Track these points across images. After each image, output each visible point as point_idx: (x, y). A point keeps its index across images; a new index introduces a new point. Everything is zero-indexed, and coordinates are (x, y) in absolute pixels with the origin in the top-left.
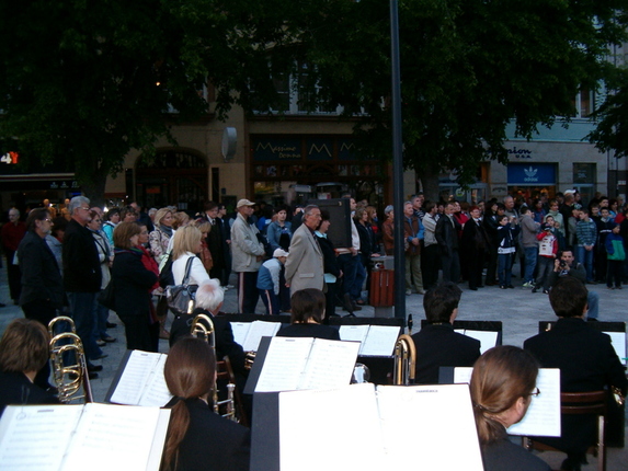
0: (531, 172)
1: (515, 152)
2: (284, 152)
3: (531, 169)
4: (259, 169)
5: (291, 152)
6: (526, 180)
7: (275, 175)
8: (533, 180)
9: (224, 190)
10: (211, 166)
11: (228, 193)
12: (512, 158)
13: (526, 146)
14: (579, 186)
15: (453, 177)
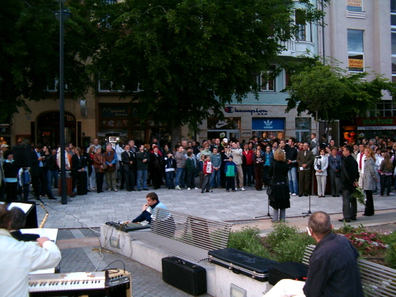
0: (268, 123)
1: (257, 111)
2: (118, 113)
3: (268, 121)
4: (104, 122)
5: (122, 113)
6: (265, 127)
7: (113, 125)
8: (269, 127)
9: (84, 134)
10: (77, 120)
11: (86, 135)
12: (255, 115)
13: (264, 108)
14: (300, 131)
15: (217, 126)
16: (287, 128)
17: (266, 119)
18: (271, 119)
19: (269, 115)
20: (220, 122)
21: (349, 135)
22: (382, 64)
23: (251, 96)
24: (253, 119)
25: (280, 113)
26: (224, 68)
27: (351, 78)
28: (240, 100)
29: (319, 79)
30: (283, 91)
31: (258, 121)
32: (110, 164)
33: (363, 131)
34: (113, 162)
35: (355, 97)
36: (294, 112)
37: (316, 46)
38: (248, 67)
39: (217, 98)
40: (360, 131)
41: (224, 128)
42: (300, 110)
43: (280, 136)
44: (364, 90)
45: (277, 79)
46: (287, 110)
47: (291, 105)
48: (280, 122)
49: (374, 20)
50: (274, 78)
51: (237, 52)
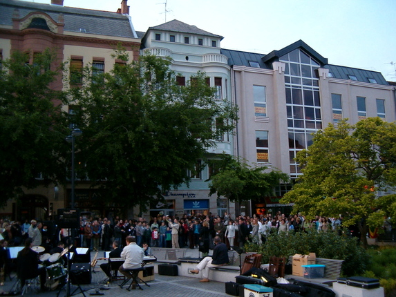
1: (187, 195)
2: (81, 196)
3: (196, 202)
5: (84, 196)
6: (193, 207)
8: (197, 207)
12: (186, 197)
13: (193, 192)
14: (221, 209)
15: (157, 207)
16: (210, 207)
17: (194, 200)
18: (198, 200)
19: (197, 198)
20: (159, 203)
21: (261, 211)
22: (282, 156)
23: (183, 185)
24: (185, 200)
25: (206, 196)
26: (166, 168)
27: (255, 171)
28: (176, 188)
29: (228, 179)
30: (207, 180)
31: (188, 202)
32: (96, 233)
33: (270, 208)
34: (99, 232)
35: (258, 185)
36: (215, 195)
37: (232, 144)
38: (182, 166)
39: (160, 187)
40: (269, 208)
41: (162, 208)
42: (219, 195)
43: (205, 213)
44: (264, 179)
45: (202, 172)
46: (210, 194)
47: (213, 191)
48: (205, 203)
49: (275, 123)
50: (200, 171)
51: (175, 157)
